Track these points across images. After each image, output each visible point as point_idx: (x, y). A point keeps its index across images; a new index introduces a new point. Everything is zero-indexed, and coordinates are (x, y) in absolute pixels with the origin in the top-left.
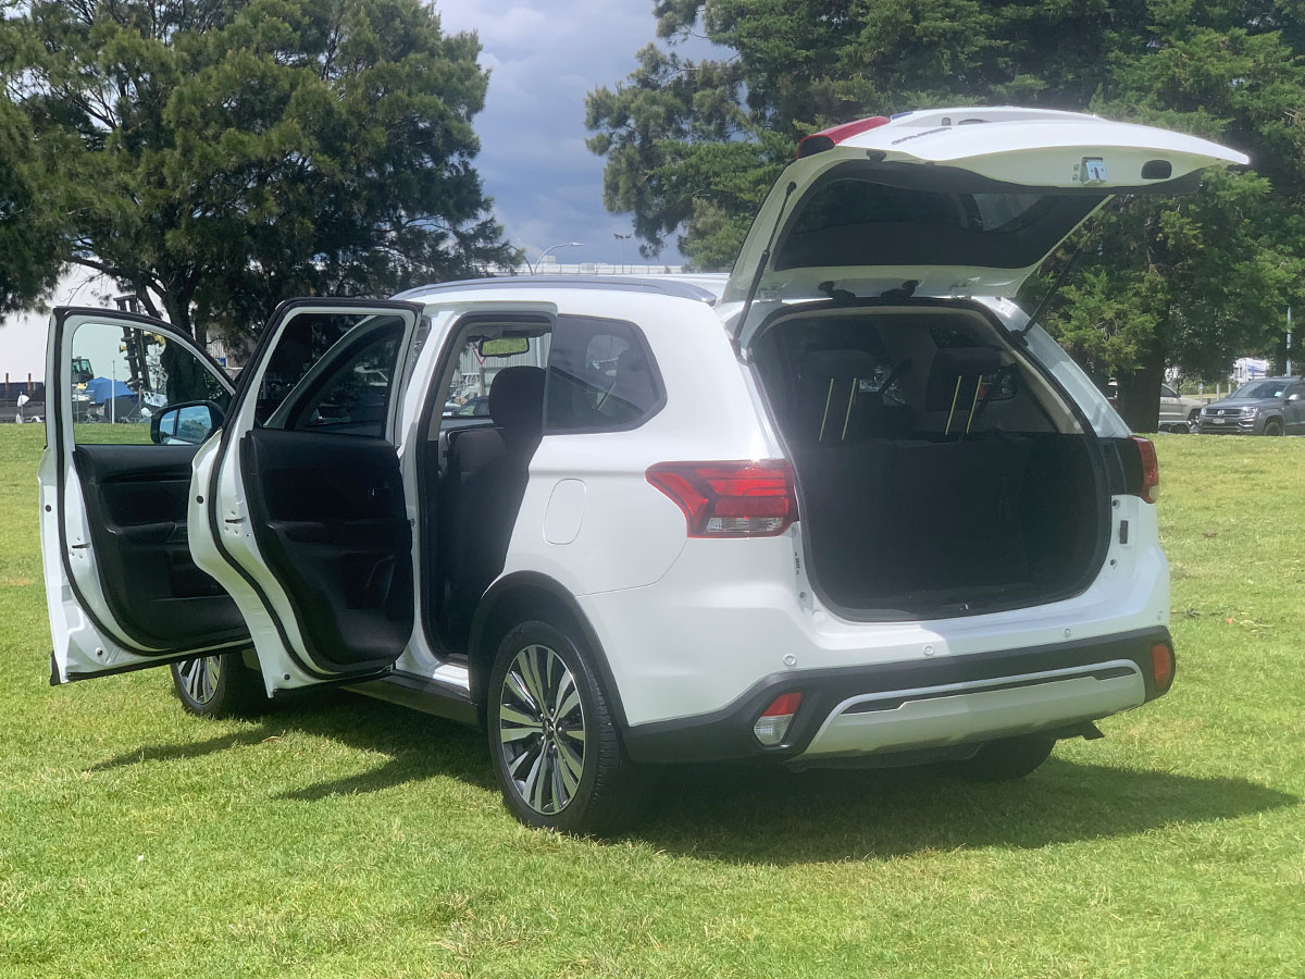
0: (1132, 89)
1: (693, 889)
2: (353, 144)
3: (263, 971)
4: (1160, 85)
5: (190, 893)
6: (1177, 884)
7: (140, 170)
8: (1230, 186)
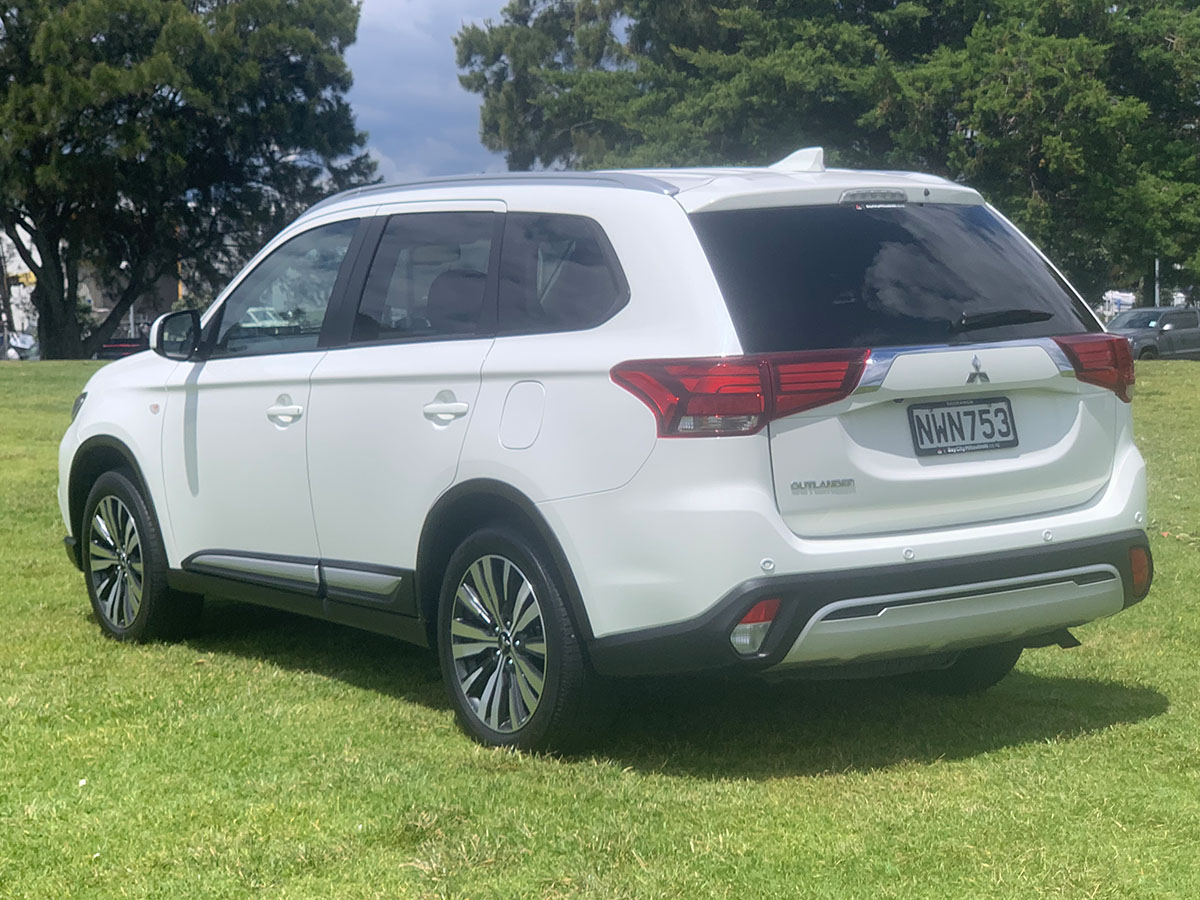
0: (1013, 15)
1: (670, 806)
2: (225, 78)
3: (231, 894)
4: (1041, 11)
5: (140, 816)
6: (1174, 792)
7: (8, 105)
8: (1110, 112)
